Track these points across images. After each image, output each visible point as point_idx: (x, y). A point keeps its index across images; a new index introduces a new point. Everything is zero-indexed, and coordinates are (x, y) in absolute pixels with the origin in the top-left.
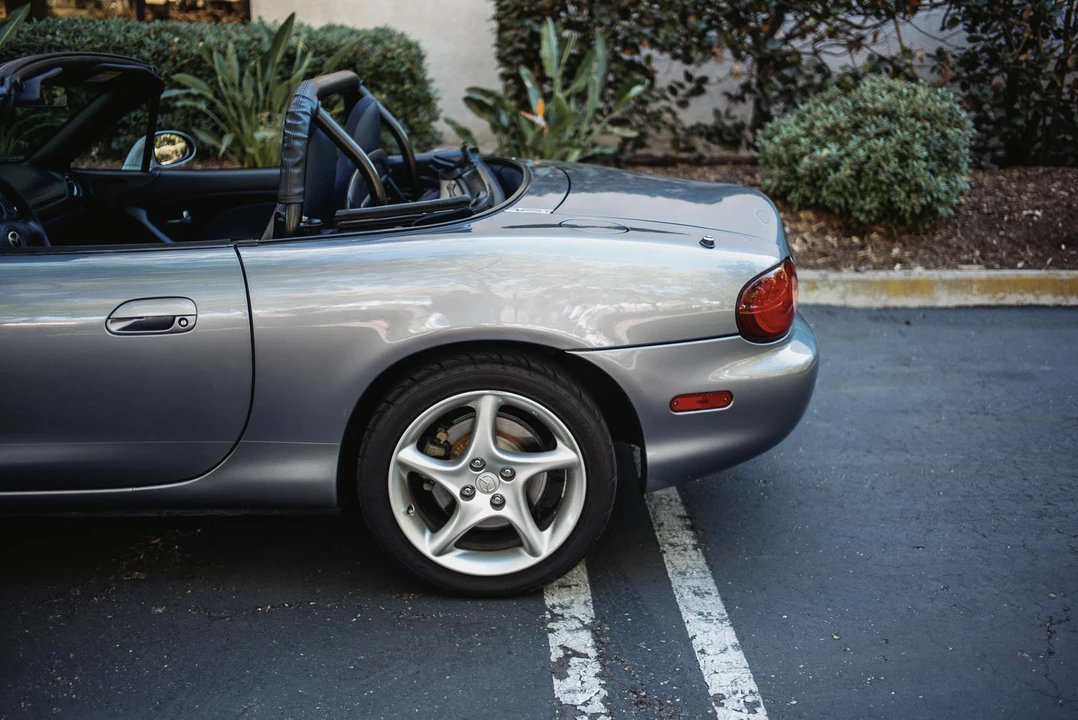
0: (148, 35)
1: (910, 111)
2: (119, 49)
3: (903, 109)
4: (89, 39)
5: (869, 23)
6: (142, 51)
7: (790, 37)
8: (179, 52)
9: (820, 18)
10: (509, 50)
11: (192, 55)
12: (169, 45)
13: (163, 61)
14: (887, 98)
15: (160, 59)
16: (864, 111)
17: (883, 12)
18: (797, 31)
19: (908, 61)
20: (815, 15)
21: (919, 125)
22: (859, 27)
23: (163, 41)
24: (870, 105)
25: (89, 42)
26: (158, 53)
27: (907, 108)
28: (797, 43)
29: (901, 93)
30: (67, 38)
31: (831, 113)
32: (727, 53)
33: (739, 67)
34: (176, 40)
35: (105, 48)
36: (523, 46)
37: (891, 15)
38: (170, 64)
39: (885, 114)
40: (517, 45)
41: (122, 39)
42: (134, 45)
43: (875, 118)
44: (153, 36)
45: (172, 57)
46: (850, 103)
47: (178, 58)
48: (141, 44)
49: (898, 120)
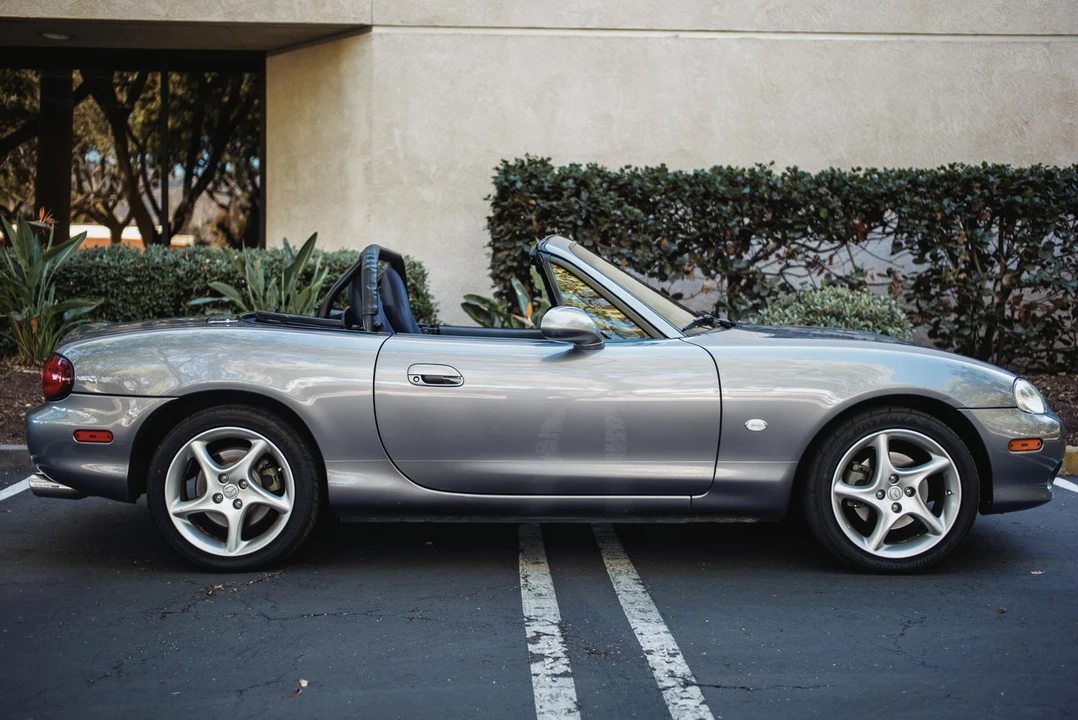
0: (184, 258)
1: (854, 312)
2: (157, 268)
3: (848, 311)
4: (131, 261)
5: (824, 246)
6: (177, 269)
7: (756, 259)
8: (209, 271)
9: (780, 243)
10: (502, 268)
11: (222, 272)
12: (202, 265)
13: (195, 279)
14: (834, 301)
15: (193, 277)
16: (815, 313)
17: (835, 237)
18: (761, 254)
19: (861, 279)
20: (776, 240)
21: (862, 323)
22: (815, 250)
23: (196, 262)
24: (819, 308)
25: (132, 263)
26: (192, 271)
27: (851, 311)
28: (760, 264)
29: (847, 299)
30: (113, 260)
31: (787, 316)
32: (698, 271)
33: (710, 283)
34: (208, 261)
35: (146, 268)
36: (515, 264)
37: (844, 241)
38: (201, 280)
39: (832, 314)
40: (509, 263)
41: (160, 261)
42: (171, 265)
43: (824, 318)
44: (187, 258)
45: (203, 275)
46: (803, 308)
47: (208, 276)
48: (177, 264)
49: (844, 319)
